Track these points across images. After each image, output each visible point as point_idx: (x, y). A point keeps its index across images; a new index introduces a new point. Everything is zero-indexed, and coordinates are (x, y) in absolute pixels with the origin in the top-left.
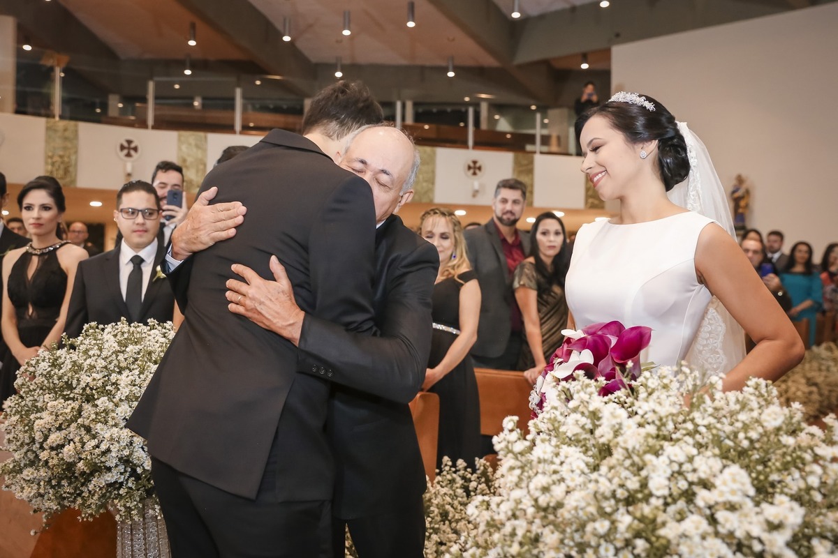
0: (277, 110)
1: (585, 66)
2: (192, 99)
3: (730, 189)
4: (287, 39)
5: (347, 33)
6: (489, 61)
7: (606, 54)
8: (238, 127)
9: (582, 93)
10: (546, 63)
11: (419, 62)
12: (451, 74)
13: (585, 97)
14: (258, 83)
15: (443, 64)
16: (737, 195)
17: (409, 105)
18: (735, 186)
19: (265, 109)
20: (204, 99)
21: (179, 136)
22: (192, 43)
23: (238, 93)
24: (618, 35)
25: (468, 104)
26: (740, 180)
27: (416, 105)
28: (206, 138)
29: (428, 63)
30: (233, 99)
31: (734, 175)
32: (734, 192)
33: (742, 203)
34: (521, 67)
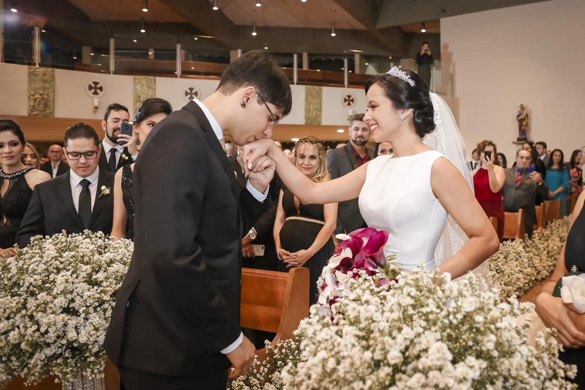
0: (210, 59)
1: (423, 31)
2: (148, 50)
3: (517, 114)
4: (215, 8)
5: (258, 5)
6: (359, 26)
7: (437, 23)
8: (178, 72)
9: (421, 49)
10: (398, 28)
11: (312, 26)
12: (333, 35)
13: (423, 52)
14: (196, 39)
15: (329, 27)
16: (520, 118)
17: (305, 55)
18: (519, 112)
19: (201, 58)
20: (155, 50)
21: (135, 79)
22: (145, 10)
23: (178, 47)
24: (444, 11)
25: (345, 56)
26: (522, 108)
27: (309, 55)
28: (155, 80)
29: (318, 27)
30: (175, 50)
32: (519, 116)
33: (524, 123)
34: (380, 31)
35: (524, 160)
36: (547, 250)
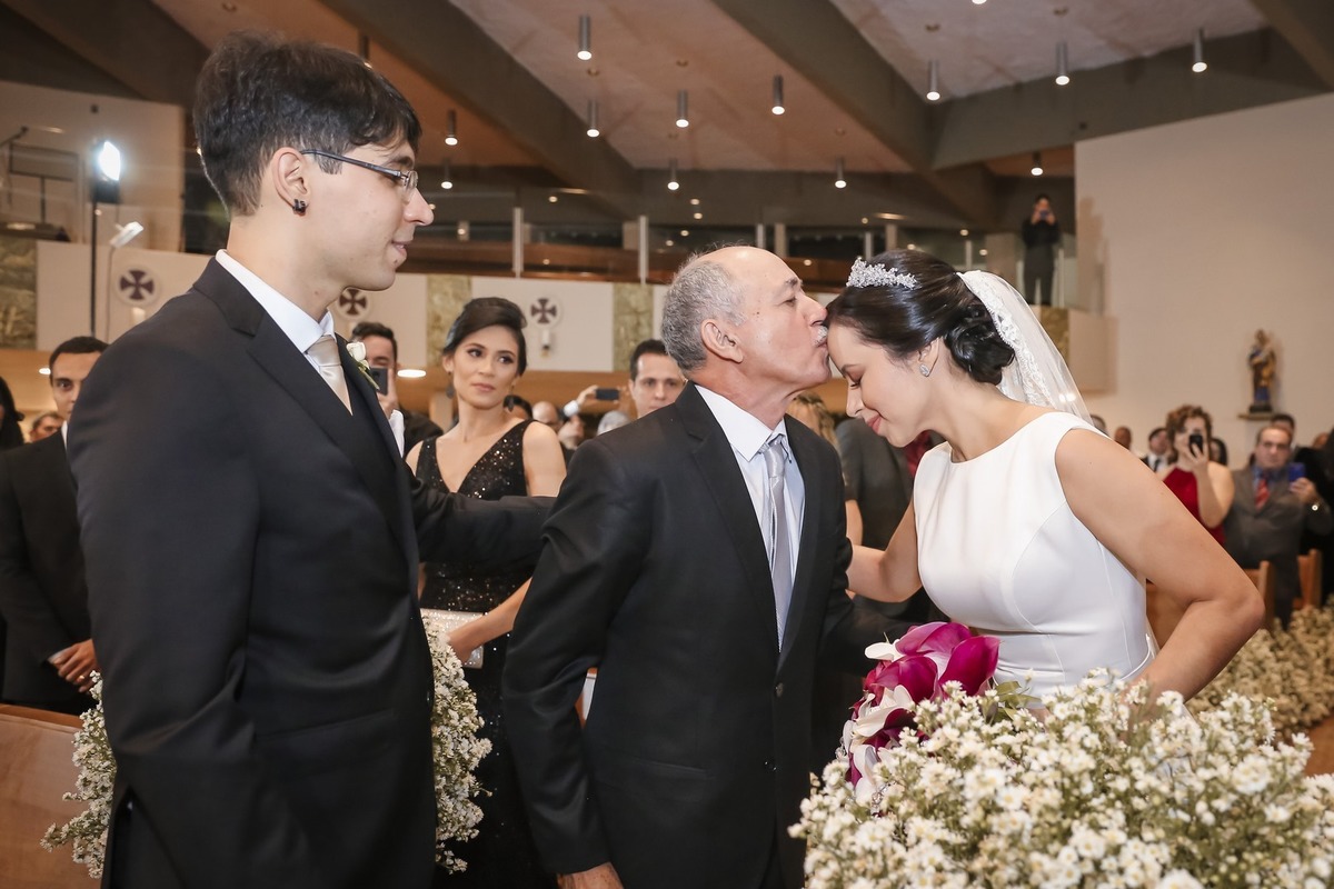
0: (582, 240)
1: (1037, 172)
2: (455, 225)
3: (1249, 351)
4: (593, 133)
5: (683, 123)
6: (896, 164)
7: (1067, 153)
8: (518, 266)
9: (1032, 211)
10: (980, 167)
11: (793, 166)
12: (841, 184)
13: (1036, 217)
14: (553, 199)
15: (828, 168)
16: (1257, 360)
17: (780, 231)
18: (1255, 347)
19: (564, 238)
20: (472, 224)
21: (430, 283)
22: (451, 141)
23: (518, 214)
24: (1083, 126)
25: (866, 228)
26: (1262, 338)
27: (790, 230)
28: (469, 284)
29: (808, 168)
30: (510, 224)
31: (1253, 331)
32: (1253, 356)
33: (1265, 373)
34: (943, 172)
35: (1273, 450)
36: (1323, 657)
